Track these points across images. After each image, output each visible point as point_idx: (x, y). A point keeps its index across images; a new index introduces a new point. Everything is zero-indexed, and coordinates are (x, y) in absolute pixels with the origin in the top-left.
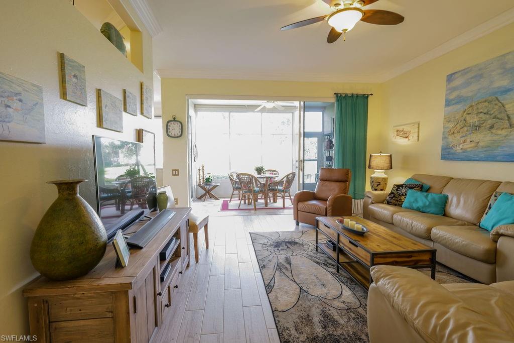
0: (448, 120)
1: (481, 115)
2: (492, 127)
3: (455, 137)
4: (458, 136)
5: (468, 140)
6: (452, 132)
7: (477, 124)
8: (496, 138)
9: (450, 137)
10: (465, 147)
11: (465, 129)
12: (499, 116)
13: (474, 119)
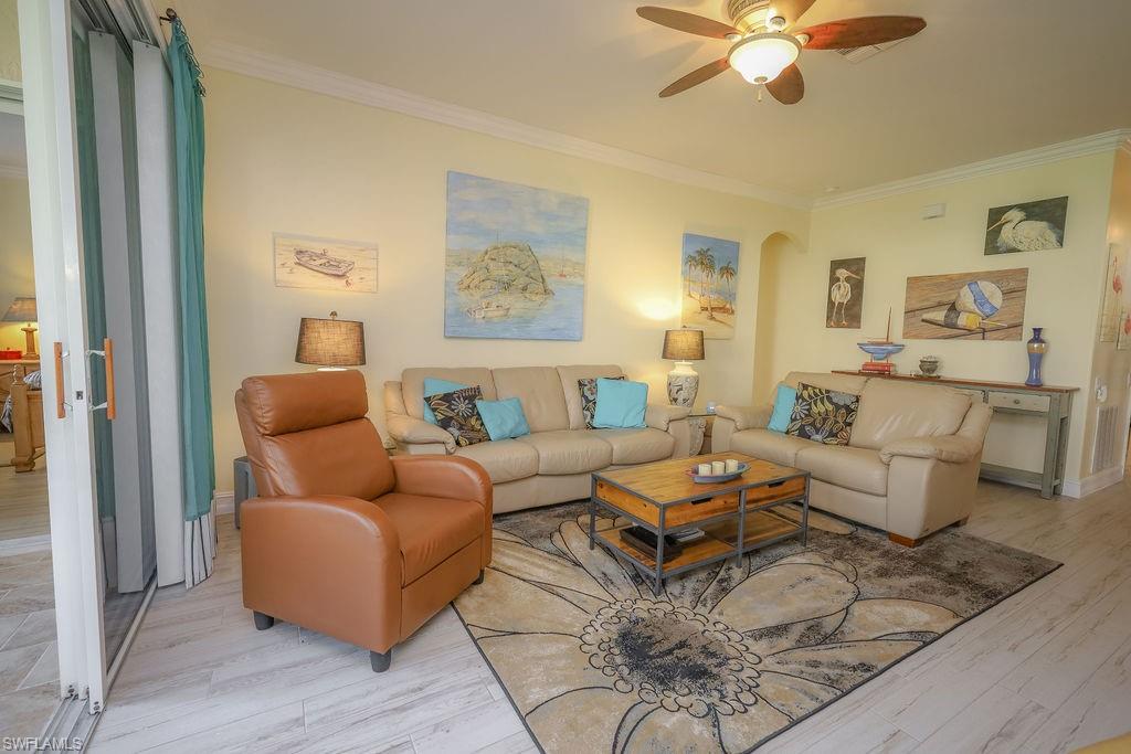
0: (454, 259)
1: (511, 267)
2: (524, 289)
3: (472, 295)
4: (477, 294)
5: (494, 305)
6: (465, 284)
7: (506, 279)
8: (529, 304)
9: (462, 294)
10: (490, 314)
11: (488, 283)
12: (532, 274)
13: (500, 271)
